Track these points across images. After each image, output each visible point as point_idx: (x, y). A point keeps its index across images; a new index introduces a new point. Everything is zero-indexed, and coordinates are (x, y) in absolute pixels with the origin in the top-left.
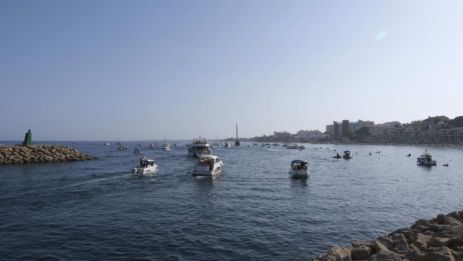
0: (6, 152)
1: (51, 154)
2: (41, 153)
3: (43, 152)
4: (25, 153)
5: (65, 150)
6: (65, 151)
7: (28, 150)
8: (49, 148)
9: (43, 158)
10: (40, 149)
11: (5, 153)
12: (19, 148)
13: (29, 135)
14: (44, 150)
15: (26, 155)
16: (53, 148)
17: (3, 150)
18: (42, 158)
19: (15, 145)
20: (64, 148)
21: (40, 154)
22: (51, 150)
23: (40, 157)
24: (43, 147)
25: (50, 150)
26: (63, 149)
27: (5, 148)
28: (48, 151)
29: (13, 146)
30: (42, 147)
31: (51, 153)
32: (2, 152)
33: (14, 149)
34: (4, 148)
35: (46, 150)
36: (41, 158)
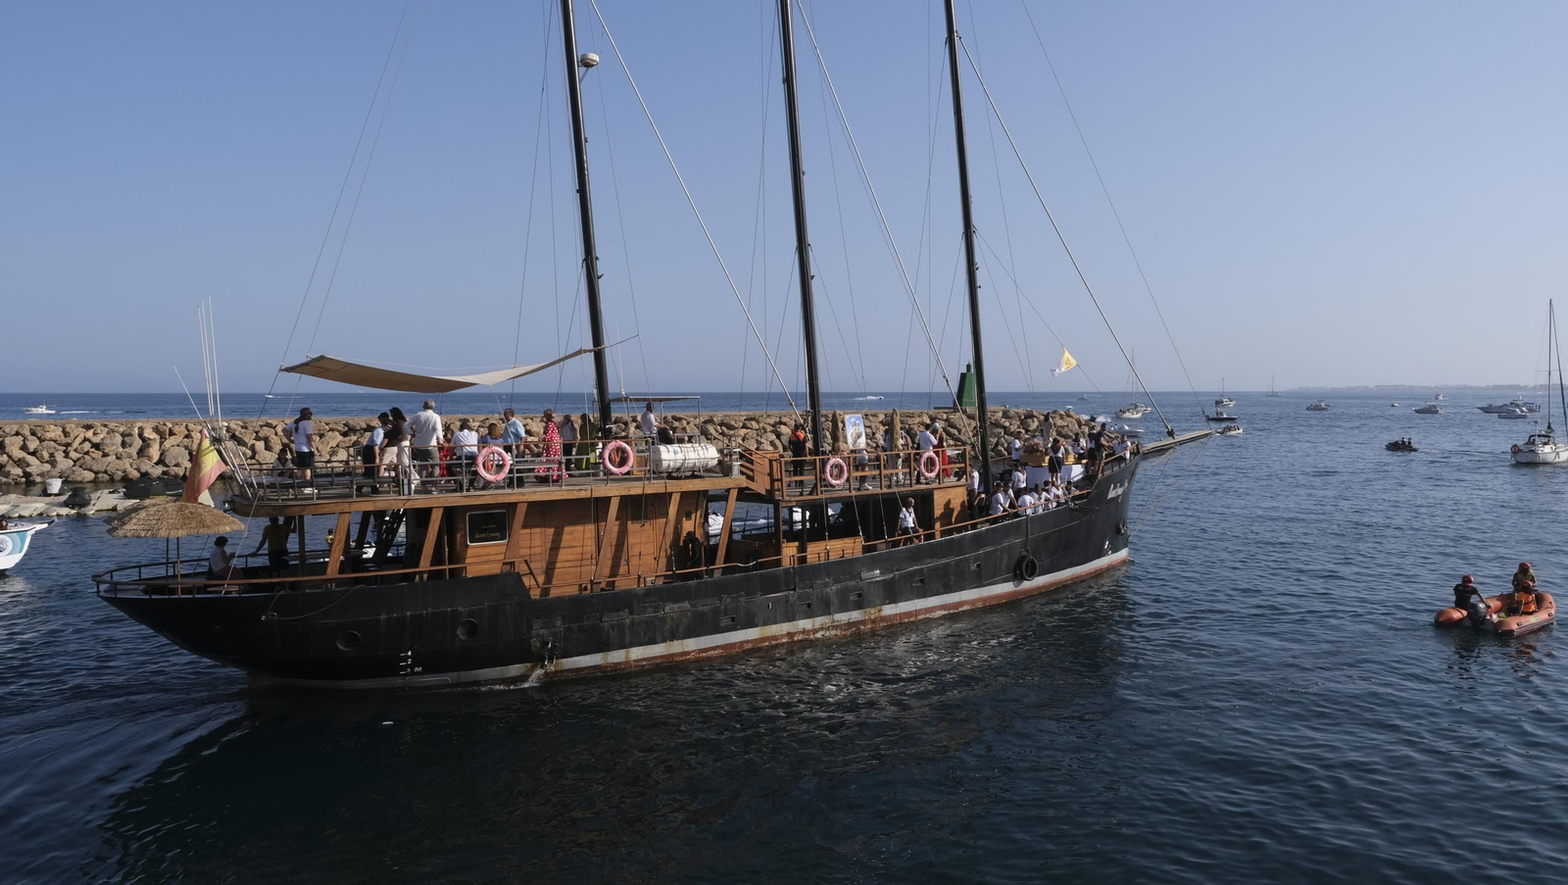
0: (916, 428)
1: (1027, 436)
2: (1000, 430)
3: (1005, 428)
4: (959, 431)
5: (1065, 424)
6: (1063, 427)
7: (968, 421)
8: (1020, 417)
9: (1006, 445)
10: (996, 420)
11: (912, 429)
12: (945, 416)
13: (967, 380)
14: (1007, 424)
15: (963, 438)
16: (1030, 416)
17: (910, 421)
18: (1003, 446)
19: (935, 408)
20: (1062, 417)
21: (998, 436)
22: (1026, 423)
23: (997, 445)
24: (1006, 415)
25: (1024, 423)
26: (1060, 422)
27: (912, 416)
28: (1019, 427)
29: (932, 412)
30: (1001, 414)
31: (1027, 431)
32: (907, 427)
33: (933, 419)
34: (910, 417)
35: (1014, 422)
36: (1000, 448)
